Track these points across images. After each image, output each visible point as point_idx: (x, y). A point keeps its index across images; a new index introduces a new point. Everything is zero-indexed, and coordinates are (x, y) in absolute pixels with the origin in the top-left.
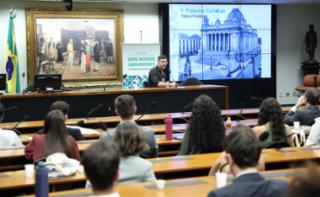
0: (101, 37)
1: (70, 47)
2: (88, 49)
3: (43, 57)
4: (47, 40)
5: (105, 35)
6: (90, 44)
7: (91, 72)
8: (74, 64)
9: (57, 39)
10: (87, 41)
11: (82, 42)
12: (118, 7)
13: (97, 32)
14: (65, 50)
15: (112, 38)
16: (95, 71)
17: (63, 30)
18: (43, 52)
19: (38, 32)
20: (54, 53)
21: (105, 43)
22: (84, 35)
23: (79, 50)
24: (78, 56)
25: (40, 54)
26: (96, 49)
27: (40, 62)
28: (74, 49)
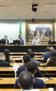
0: (48, 29)
1: (38, 32)
2: (44, 33)
3: (30, 35)
4: (31, 30)
6: (44, 31)
8: (39, 37)
9: (34, 30)
10: (43, 30)
11: (42, 31)
12: (53, 20)
13: (46, 28)
14: (37, 33)
15: (51, 29)
16: (46, 39)
17: (36, 28)
18: (30, 33)
19: (29, 28)
20: (33, 34)
21: (49, 31)
22: (42, 29)
23: (41, 33)
24: (40, 35)
25: (29, 34)
26: (46, 33)
27: (29, 36)
28: (39, 33)
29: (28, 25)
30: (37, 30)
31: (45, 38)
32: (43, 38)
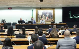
1: (44, 16)
3: (39, 17)
4: (39, 14)
5: (51, 13)
6: (48, 15)
7: (48, 20)
8: (45, 19)
9: (41, 14)
11: (46, 15)
12: (54, 8)
13: (49, 13)
14: (43, 16)
15: (52, 14)
17: (42, 13)
20: (41, 17)
22: (47, 13)
23: (46, 16)
24: (45, 17)
25: (38, 17)
26: (49, 16)
29: (37, 11)
30: (43, 14)
31: (48, 19)
32: (47, 20)
